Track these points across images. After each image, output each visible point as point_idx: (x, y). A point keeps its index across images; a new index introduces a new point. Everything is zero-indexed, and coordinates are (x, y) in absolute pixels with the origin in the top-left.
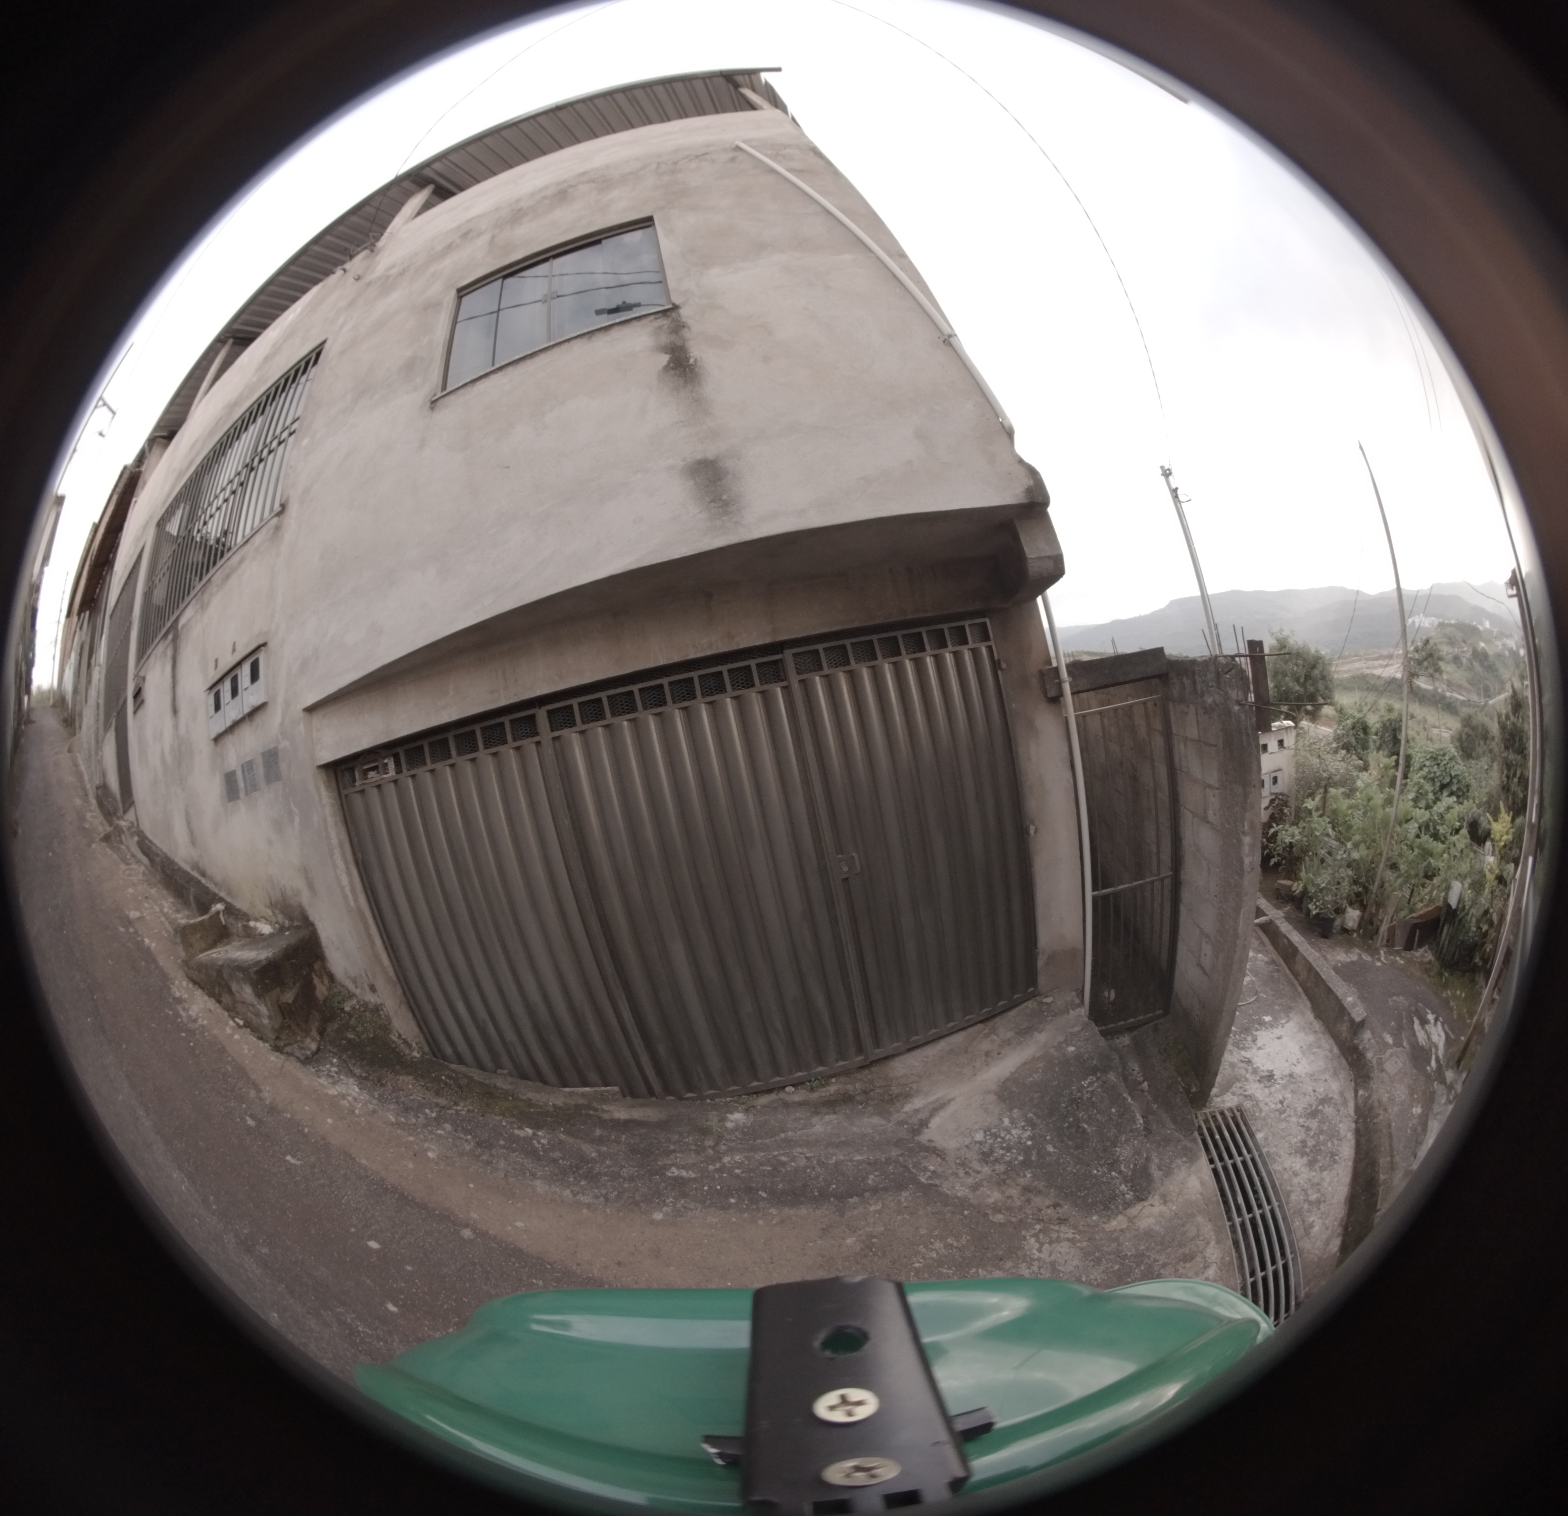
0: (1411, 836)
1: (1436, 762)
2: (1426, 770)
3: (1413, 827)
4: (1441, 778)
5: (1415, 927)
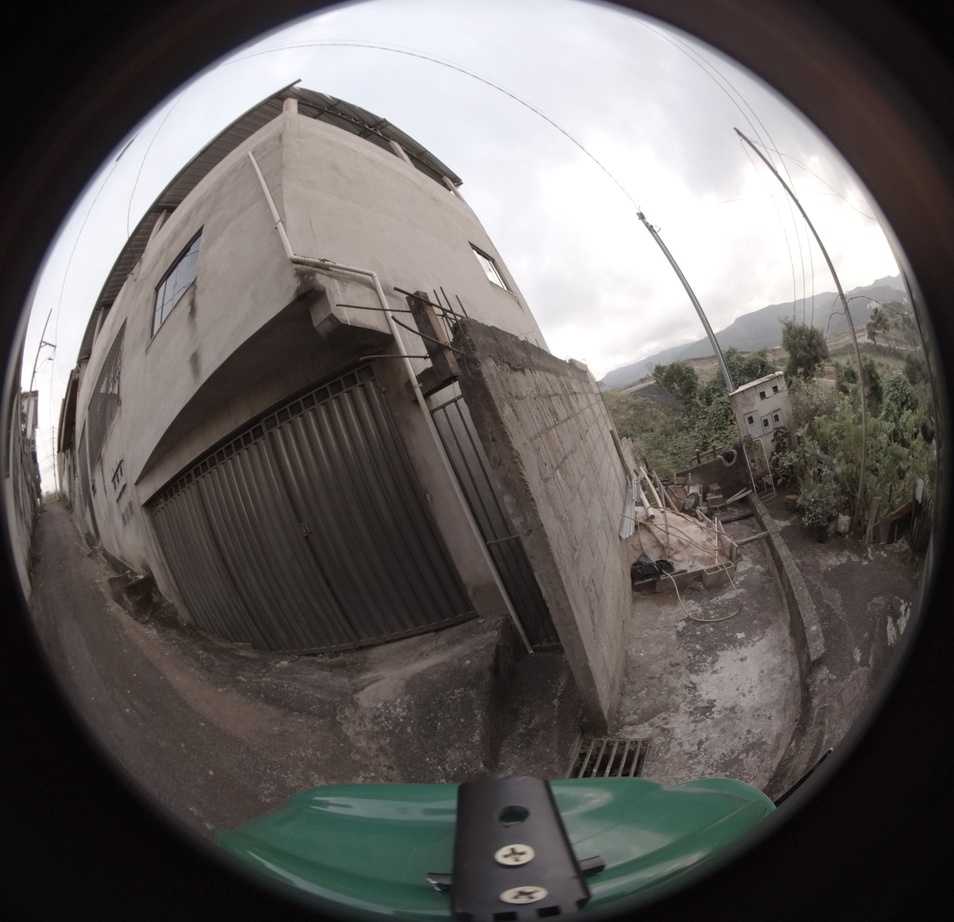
0: (884, 445)
1: (896, 387)
2: (891, 394)
3: (883, 438)
4: (901, 398)
5: (894, 523)
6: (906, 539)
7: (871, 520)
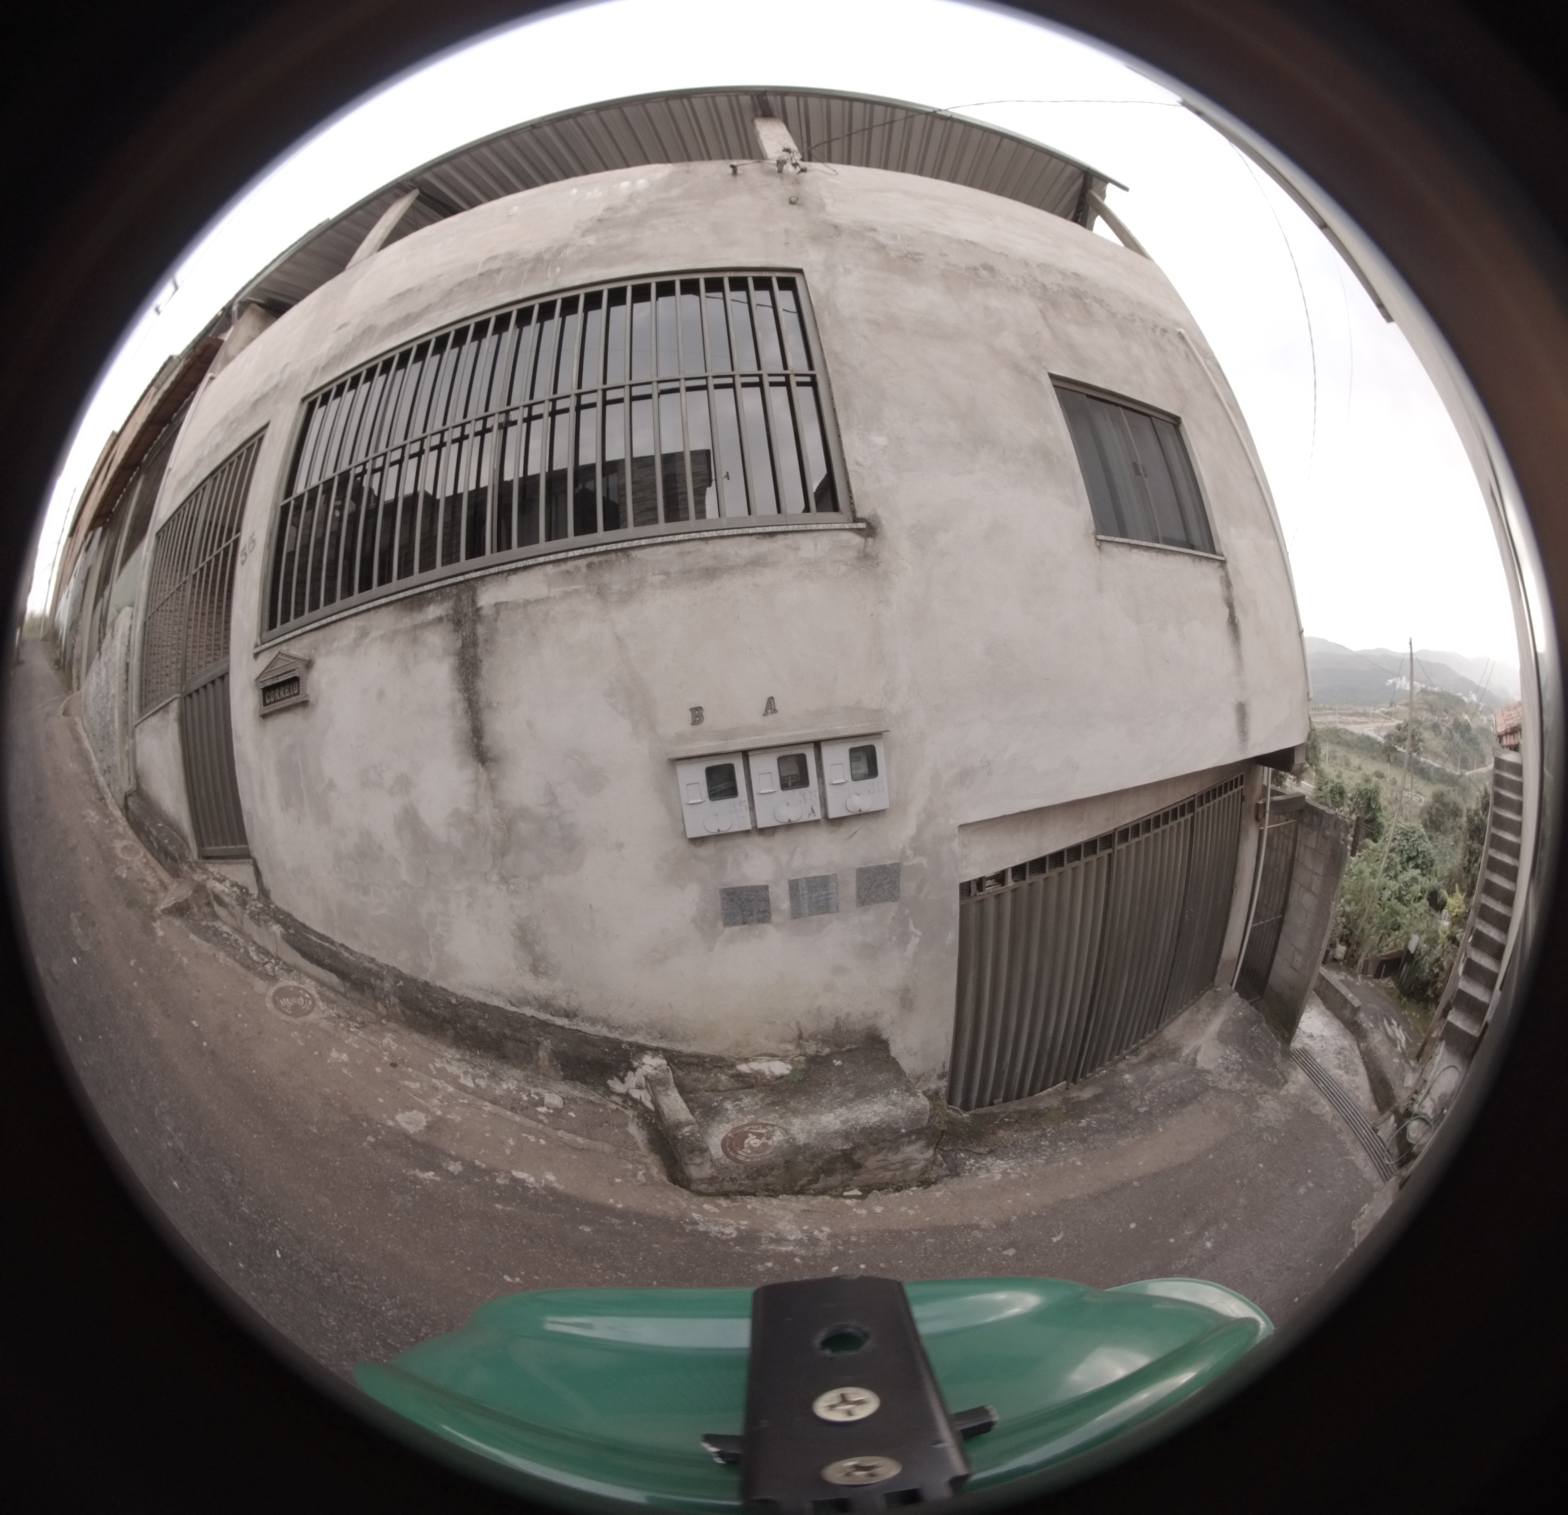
0: (1385, 900)
1: (1406, 838)
2: (1396, 842)
3: (1387, 894)
4: (1409, 852)
5: (1382, 962)
6: (1393, 980)
7: (1364, 954)
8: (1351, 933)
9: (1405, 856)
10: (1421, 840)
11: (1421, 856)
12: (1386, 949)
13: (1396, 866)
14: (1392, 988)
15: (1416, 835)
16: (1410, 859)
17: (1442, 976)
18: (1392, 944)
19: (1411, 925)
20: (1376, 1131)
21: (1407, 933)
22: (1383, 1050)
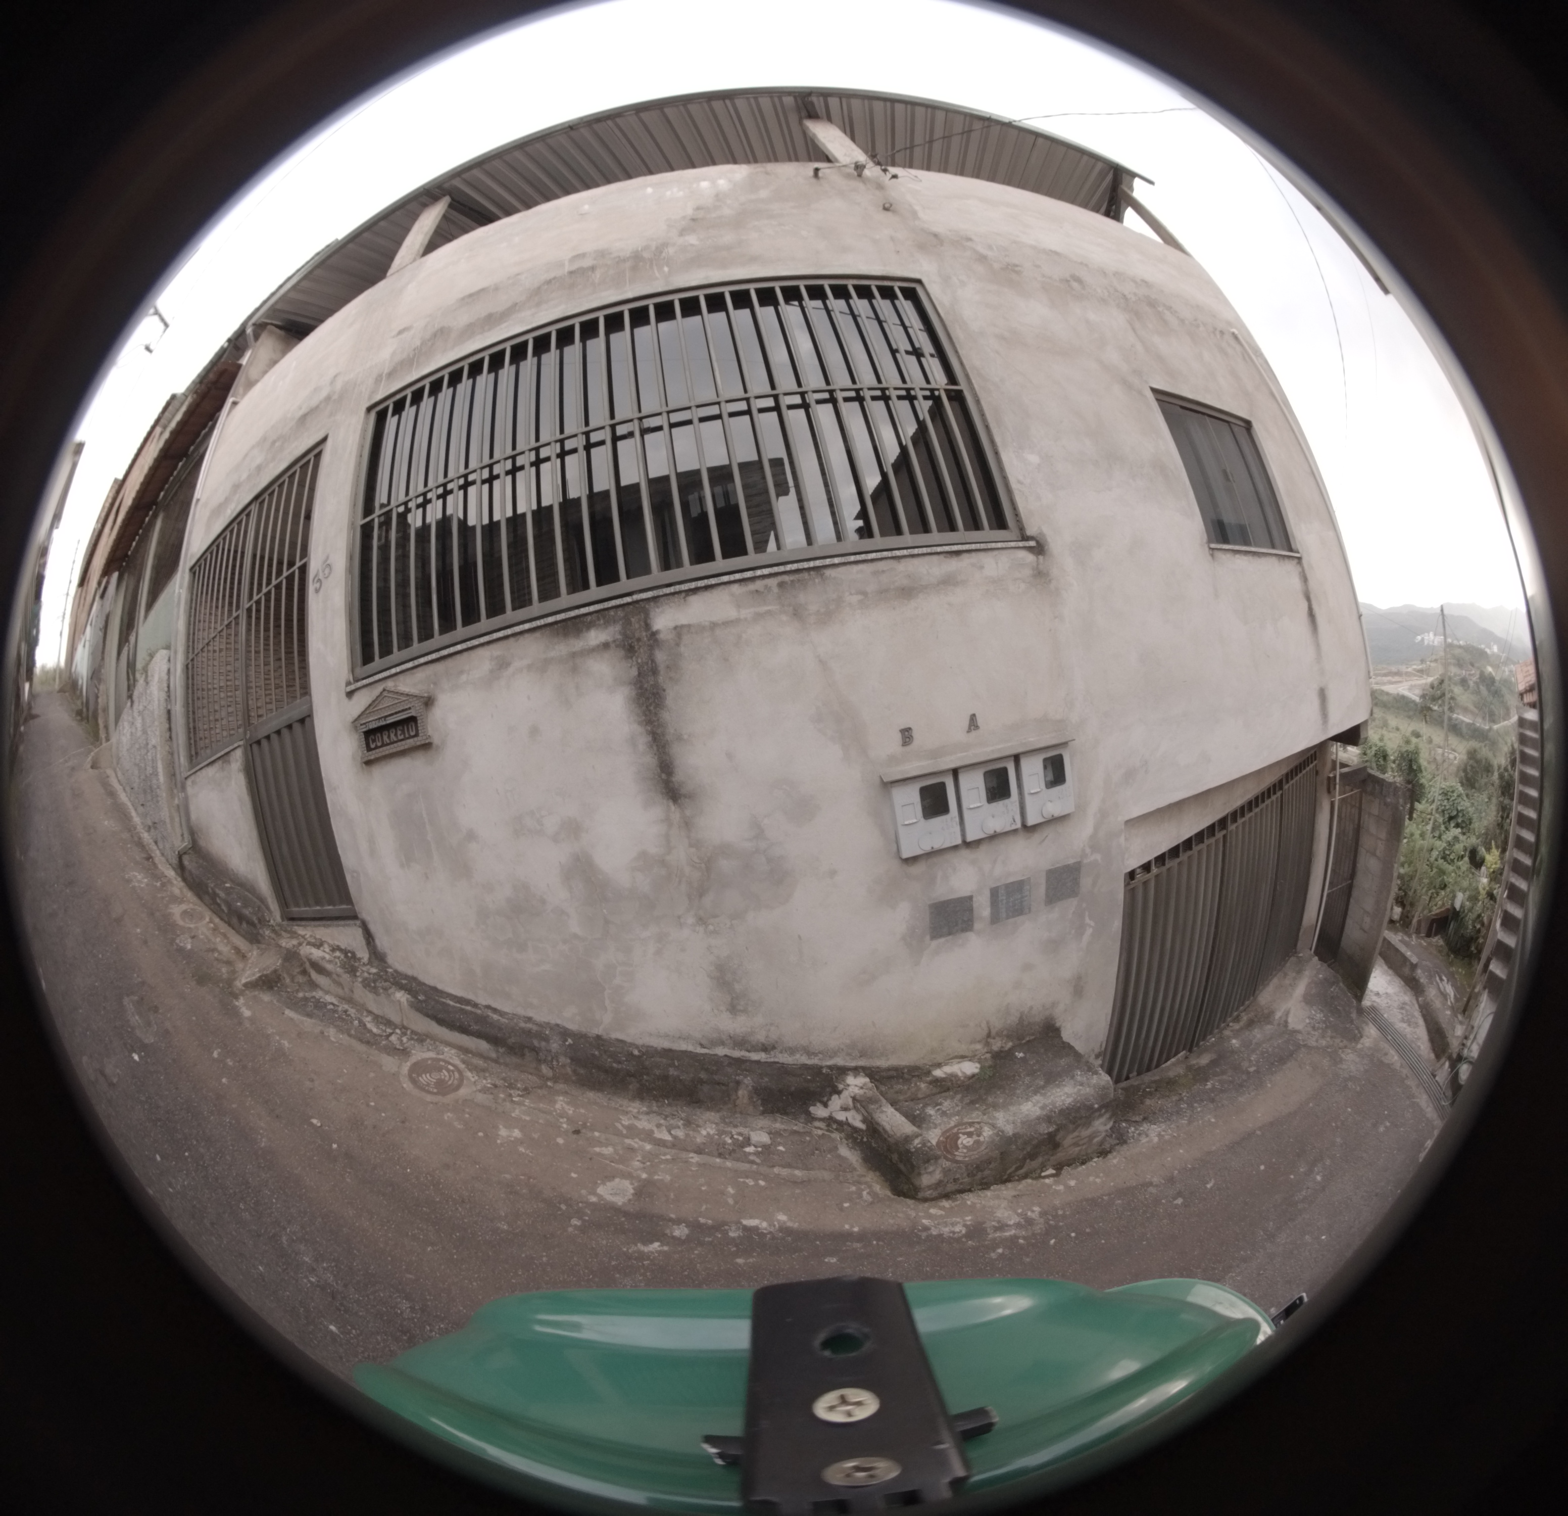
0: (1432, 859)
1: (1446, 797)
2: (1438, 803)
3: (1434, 854)
4: (1450, 812)
5: (1432, 922)
6: (1442, 938)
7: (1417, 915)
8: (1406, 895)
9: (1447, 816)
10: (1460, 800)
11: (1460, 814)
12: (1435, 908)
13: (1440, 826)
14: (1441, 946)
15: (1455, 794)
16: (1451, 818)
17: (1484, 931)
18: (1440, 903)
19: (1456, 882)
20: (1434, 1076)
21: (1453, 892)
22: (1437, 1004)
